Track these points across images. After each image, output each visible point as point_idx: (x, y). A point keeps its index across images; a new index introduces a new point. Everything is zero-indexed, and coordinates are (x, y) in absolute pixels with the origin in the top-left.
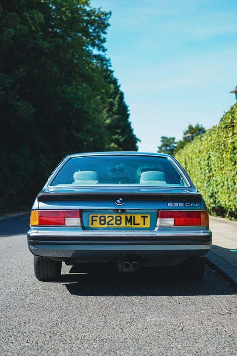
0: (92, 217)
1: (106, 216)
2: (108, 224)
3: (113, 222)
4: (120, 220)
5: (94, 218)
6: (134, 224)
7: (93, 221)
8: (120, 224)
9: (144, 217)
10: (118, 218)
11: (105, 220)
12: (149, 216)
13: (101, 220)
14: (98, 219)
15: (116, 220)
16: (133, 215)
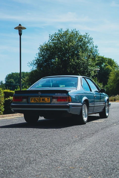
0: (31, 99)
1: (36, 98)
2: (36, 101)
3: (38, 100)
4: (40, 100)
5: (32, 99)
6: (45, 101)
7: (31, 100)
8: (40, 101)
9: (48, 99)
10: (40, 99)
11: (35, 100)
12: (50, 98)
13: (34, 100)
14: (33, 99)
15: (39, 100)
16: (44, 98)
